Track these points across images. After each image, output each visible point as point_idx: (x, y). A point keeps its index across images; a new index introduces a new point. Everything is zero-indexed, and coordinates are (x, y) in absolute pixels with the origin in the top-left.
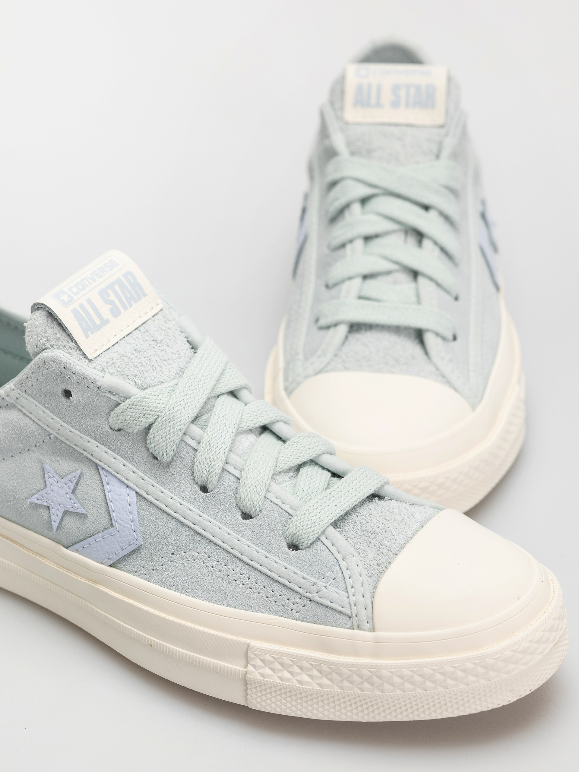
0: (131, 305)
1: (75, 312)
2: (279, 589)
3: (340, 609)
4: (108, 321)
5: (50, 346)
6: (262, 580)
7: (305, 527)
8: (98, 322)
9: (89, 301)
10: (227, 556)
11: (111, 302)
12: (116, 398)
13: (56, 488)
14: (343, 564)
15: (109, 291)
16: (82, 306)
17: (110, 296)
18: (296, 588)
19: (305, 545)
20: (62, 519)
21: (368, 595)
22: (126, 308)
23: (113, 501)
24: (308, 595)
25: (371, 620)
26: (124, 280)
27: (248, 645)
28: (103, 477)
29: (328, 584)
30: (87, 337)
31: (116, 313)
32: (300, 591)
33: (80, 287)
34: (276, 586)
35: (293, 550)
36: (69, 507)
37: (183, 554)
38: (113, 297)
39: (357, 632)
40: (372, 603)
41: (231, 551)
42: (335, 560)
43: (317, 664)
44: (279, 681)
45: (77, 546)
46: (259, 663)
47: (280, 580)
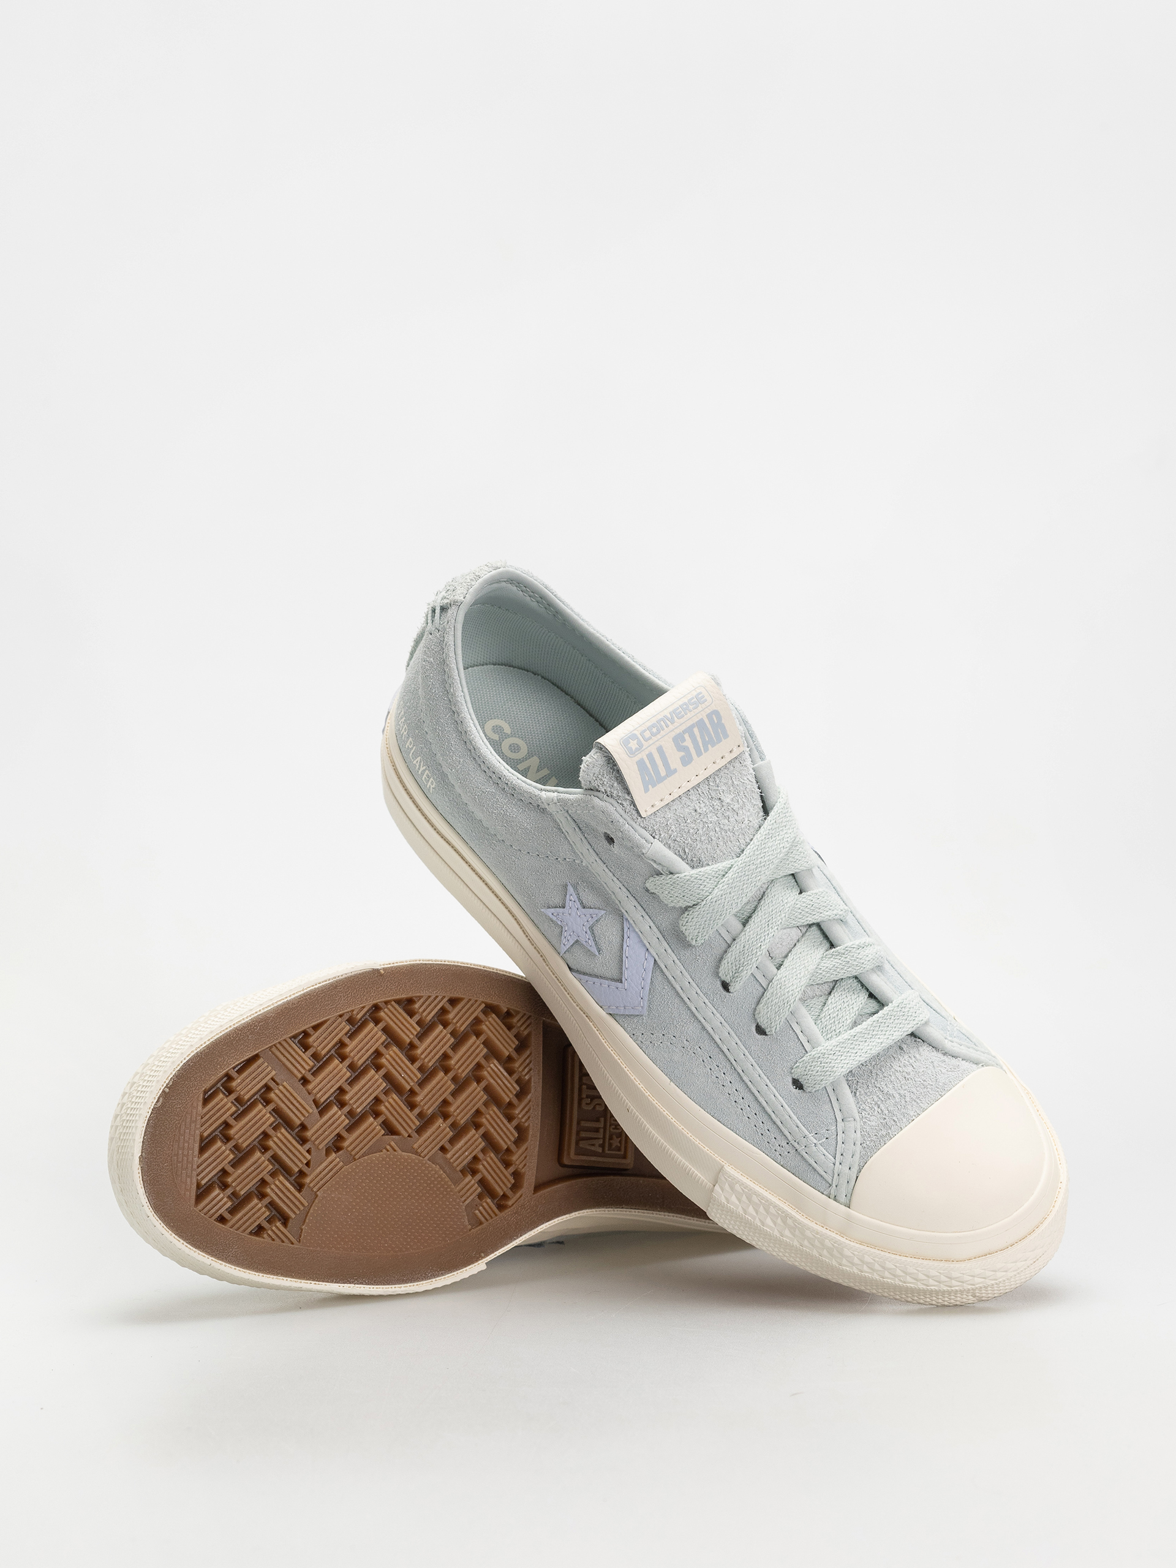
0: (706, 750)
1: (641, 764)
2: (768, 1125)
3: (823, 1173)
4: (675, 771)
5: (604, 791)
6: (755, 1107)
7: (814, 1073)
8: (663, 773)
9: (660, 750)
10: (728, 1066)
11: (685, 749)
12: (659, 868)
13: (574, 914)
14: (840, 1125)
15: (687, 736)
16: (650, 756)
17: (685, 740)
18: (786, 1133)
19: (809, 1090)
20: (572, 946)
21: (855, 1169)
22: (699, 754)
23: (629, 957)
24: (796, 1145)
25: (850, 1195)
26: (707, 721)
27: (723, 1167)
28: (626, 929)
29: (820, 1142)
30: (646, 790)
31: (686, 761)
32: (790, 1138)
33: (654, 730)
34: (765, 1119)
35: (796, 1088)
36: (582, 940)
37: (685, 1042)
38: (688, 743)
39: (832, 1201)
40: (857, 1177)
41: (734, 1063)
42: (834, 1118)
43: (785, 1217)
44: (741, 1212)
45: (582, 976)
46: (727, 1187)
47: (773, 1116)
